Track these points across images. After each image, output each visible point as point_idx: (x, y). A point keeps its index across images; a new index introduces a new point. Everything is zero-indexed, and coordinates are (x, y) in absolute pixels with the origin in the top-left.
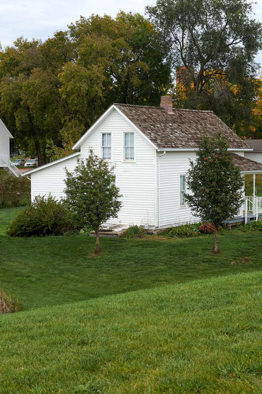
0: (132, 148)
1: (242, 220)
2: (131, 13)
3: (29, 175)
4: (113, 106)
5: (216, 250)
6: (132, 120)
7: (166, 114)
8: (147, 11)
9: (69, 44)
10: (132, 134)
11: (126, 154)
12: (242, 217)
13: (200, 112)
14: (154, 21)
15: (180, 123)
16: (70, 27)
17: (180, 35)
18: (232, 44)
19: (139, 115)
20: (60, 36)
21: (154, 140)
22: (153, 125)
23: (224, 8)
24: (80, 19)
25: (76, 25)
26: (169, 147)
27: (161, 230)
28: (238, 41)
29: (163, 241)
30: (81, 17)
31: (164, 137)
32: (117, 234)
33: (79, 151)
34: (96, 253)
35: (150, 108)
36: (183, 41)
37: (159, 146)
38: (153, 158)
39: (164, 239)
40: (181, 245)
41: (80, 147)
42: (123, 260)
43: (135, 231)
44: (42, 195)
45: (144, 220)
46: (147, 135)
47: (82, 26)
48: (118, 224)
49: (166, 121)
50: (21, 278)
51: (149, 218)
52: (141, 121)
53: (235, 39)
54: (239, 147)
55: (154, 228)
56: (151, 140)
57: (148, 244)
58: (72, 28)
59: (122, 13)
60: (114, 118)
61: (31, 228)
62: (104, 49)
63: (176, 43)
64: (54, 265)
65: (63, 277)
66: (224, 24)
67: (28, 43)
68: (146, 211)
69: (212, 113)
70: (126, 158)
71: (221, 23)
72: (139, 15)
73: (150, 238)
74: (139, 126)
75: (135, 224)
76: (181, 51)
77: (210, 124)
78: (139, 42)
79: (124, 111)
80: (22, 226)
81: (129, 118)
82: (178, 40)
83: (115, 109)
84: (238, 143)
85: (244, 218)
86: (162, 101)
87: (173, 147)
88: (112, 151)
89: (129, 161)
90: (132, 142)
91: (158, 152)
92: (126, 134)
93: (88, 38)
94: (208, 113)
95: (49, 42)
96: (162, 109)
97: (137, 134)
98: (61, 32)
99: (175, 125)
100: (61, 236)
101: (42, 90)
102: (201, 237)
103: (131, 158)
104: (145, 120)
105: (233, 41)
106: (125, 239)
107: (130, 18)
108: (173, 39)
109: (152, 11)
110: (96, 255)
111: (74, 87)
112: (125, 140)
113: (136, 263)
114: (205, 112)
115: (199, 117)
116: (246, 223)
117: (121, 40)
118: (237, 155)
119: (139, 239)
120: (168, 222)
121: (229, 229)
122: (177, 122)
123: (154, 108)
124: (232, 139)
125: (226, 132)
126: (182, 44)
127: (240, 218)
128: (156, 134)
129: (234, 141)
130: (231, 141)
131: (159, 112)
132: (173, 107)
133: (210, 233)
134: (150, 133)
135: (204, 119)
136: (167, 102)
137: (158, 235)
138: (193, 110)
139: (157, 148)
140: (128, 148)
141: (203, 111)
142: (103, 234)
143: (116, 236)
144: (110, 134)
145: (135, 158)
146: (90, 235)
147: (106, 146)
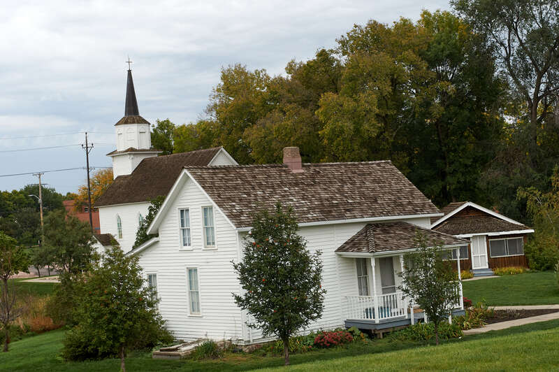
1: (406, 323)
2: (438, 11)
4: (185, 171)
6: (208, 188)
7: (287, 172)
9: (339, 66)
10: (211, 208)
11: (207, 238)
12: (407, 318)
13: (362, 164)
15: (308, 185)
19: (228, 180)
21: (236, 216)
22: (249, 194)
24: (353, 29)
25: (348, 39)
27: (257, 345)
29: (238, 363)
30: (355, 26)
31: (259, 210)
33: (157, 235)
35: (257, 167)
37: (239, 224)
38: (235, 242)
41: (157, 231)
45: (228, 332)
46: (225, 209)
49: (282, 184)
51: (237, 329)
52: (227, 188)
54: (415, 212)
55: (243, 343)
58: (343, 43)
59: (426, 13)
60: (190, 187)
63: (501, 49)
68: (233, 319)
69: (388, 163)
70: (208, 244)
74: (217, 197)
76: (508, 60)
77: (374, 181)
79: (198, 177)
80: (71, 346)
81: (203, 187)
83: (187, 176)
84: (416, 205)
85: (410, 319)
86: (285, 154)
88: (192, 234)
89: (210, 247)
90: (212, 219)
91: (240, 233)
92: (205, 209)
94: (379, 164)
98: (324, 51)
99: (295, 190)
104: (235, 187)
106: (189, 360)
112: (205, 218)
114: (373, 164)
115: (355, 173)
118: (409, 225)
119: (211, 361)
121: (380, 338)
122: (303, 183)
123: (266, 167)
124: (405, 201)
125: (399, 191)
126: (508, 49)
127: (402, 320)
128: (246, 206)
129: (410, 203)
130: (401, 205)
131: (273, 171)
132: (303, 161)
133: (330, 347)
134: (234, 206)
135: (364, 174)
136: (291, 156)
137: (250, 352)
138: (349, 163)
139: (235, 228)
140: (208, 229)
141: (370, 162)
142: (165, 355)
143: (180, 357)
144: (188, 210)
145: (216, 243)
146: (153, 357)
147: (185, 227)
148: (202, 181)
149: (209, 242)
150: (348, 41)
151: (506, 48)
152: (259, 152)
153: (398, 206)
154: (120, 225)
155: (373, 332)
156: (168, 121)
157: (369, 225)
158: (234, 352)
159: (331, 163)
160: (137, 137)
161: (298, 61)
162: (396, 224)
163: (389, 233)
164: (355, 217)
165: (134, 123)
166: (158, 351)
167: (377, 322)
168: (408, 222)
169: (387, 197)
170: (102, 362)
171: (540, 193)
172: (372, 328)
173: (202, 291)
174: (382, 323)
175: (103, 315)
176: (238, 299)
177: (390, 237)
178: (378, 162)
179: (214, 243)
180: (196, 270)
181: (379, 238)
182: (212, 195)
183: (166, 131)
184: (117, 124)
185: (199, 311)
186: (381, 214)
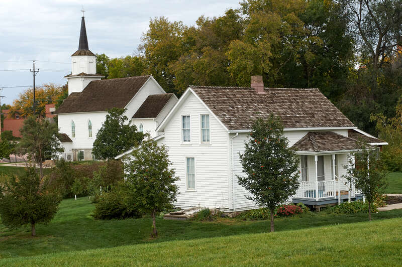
0: (208, 130)
1: (335, 202)
3: (124, 159)
4: (189, 89)
6: (207, 101)
7: (255, 94)
9: (241, 21)
10: (208, 116)
11: (203, 136)
12: (335, 198)
13: (301, 90)
15: (269, 103)
19: (218, 97)
20: (231, 14)
21: (227, 122)
22: (233, 107)
26: (243, 128)
27: (237, 213)
29: (230, 224)
31: (241, 118)
32: (186, 217)
35: (235, 89)
36: (360, 13)
37: (231, 128)
38: (226, 140)
41: (164, 130)
43: (205, 214)
45: (218, 203)
46: (220, 117)
48: (197, 206)
49: (252, 101)
51: (224, 201)
52: (219, 102)
54: (339, 125)
55: (228, 211)
56: (224, 122)
57: (211, 228)
58: (244, 5)
60: (192, 100)
61: (109, 211)
67: (210, 21)
68: (221, 193)
69: (317, 90)
70: (204, 141)
73: (221, 221)
75: (207, 207)
76: (359, 24)
77: (310, 102)
78: (313, 16)
79: (199, 94)
80: (102, 209)
81: (203, 100)
82: (356, 13)
83: (191, 92)
84: (339, 121)
85: (337, 199)
86: (252, 81)
87: (248, 128)
88: (191, 133)
89: (206, 143)
90: (208, 123)
91: (231, 134)
92: (203, 116)
95: (220, 20)
96: (251, 89)
98: (231, 10)
99: (261, 106)
101: (212, 69)
104: (224, 102)
106: (193, 222)
110: (152, 238)
111: (241, 65)
112: (202, 123)
114: (307, 90)
115: (297, 96)
116: (339, 204)
118: (336, 134)
119: (209, 222)
120: (245, 204)
121: (318, 211)
122: (266, 102)
123: (241, 89)
124: (332, 118)
125: (327, 110)
126: (359, 16)
127: (332, 199)
128: (232, 115)
129: (335, 119)
130: (330, 120)
131: (246, 92)
132: (265, 86)
133: (289, 215)
134: (225, 115)
135: (303, 97)
136: (257, 82)
137: (233, 217)
138: (293, 89)
139: (228, 130)
140: (205, 130)
141: (306, 89)
142: (175, 217)
143: (185, 219)
144: (189, 117)
145: (211, 140)
146: (164, 218)
147: (186, 128)
148: (202, 97)
149: (205, 139)
150: (247, 4)
151: (358, 15)
152: (181, 80)
153: (327, 120)
154: (73, 128)
155: (314, 207)
156: (104, 55)
157: (310, 133)
158: (222, 217)
159: (281, 89)
160: (88, 65)
161: (205, 17)
162: (327, 133)
163: (324, 139)
164: (302, 127)
165: (85, 55)
166: (169, 214)
167: (317, 200)
168: (335, 132)
169: (320, 114)
170: (124, 221)
171: (386, 117)
172: (313, 204)
173: (198, 173)
174: (320, 201)
175: (145, 187)
176: (240, 179)
177: (326, 141)
178: (310, 89)
179: (208, 140)
180: (193, 159)
181: (319, 142)
182: (210, 106)
183: (102, 62)
184: (73, 55)
185: (194, 187)
186: (318, 125)
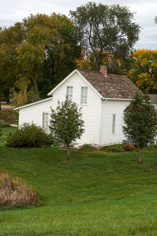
0: (86, 96)
2: (59, 14)
3: (18, 110)
4: (76, 70)
5: (140, 161)
6: (87, 79)
7: (104, 77)
8: (70, 13)
9: (23, 31)
10: (87, 88)
11: (82, 100)
13: (121, 77)
14: (74, 20)
15: (112, 83)
16: (24, 20)
17: (89, 29)
18: (120, 36)
19: (90, 77)
20: (18, 25)
21: (100, 92)
23: (116, 15)
24: (30, 16)
25: (27, 19)
27: (101, 147)
28: (124, 34)
30: (31, 15)
31: (105, 91)
32: (76, 149)
33: (52, 96)
34: (67, 160)
35: (95, 73)
36: (91, 33)
37: (103, 96)
38: (99, 103)
39: (105, 153)
40: (117, 157)
41: (52, 94)
42: (86, 165)
43: (87, 147)
44: (27, 123)
45: (92, 141)
46: (96, 89)
47: (31, 20)
49: (105, 81)
50: (26, 174)
51: (95, 140)
52: (92, 80)
53: (123, 33)
55: (97, 146)
56: (99, 92)
57: (97, 156)
58: (25, 21)
59: (54, 14)
60: (76, 76)
61: (22, 143)
62: (46, 35)
63: (87, 34)
64: (44, 167)
65: (52, 175)
66: (116, 24)
68: (93, 135)
69: (127, 77)
70: (82, 103)
71: (114, 24)
72: (64, 15)
73: (97, 152)
74: (91, 83)
75: (87, 143)
76: (89, 39)
77: (127, 84)
78: (65, 32)
79: (82, 74)
80: (16, 141)
81: (85, 78)
82: (88, 32)
83: (76, 72)
86: (101, 69)
87: (111, 97)
88: (74, 98)
90: (86, 92)
91: (103, 100)
92: (83, 88)
93: (36, 27)
94: (124, 77)
95: (12, 28)
96: (101, 73)
97: (90, 88)
98: (19, 23)
99: (110, 84)
100: (40, 149)
101: (6, 57)
102: (126, 153)
103: (85, 103)
104: (94, 80)
105: (121, 35)
106: (82, 152)
107: (59, 17)
108: (85, 31)
109: (73, 14)
110: (68, 161)
111: (27, 57)
112: (82, 92)
113: (94, 167)
115: (121, 80)
117: (55, 30)
119: (89, 152)
128: (101, 88)
137: (100, 150)
138: (117, 75)
139: (102, 98)
140: (83, 97)
143: (76, 150)
144: (72, 87)
145: (87, 103)
146: (59, 149)
147: (69, 94)
151: (89, 34)
158: (94, 149)
159: (113, 75)
166: (62, 146)
169: (134, 91)
